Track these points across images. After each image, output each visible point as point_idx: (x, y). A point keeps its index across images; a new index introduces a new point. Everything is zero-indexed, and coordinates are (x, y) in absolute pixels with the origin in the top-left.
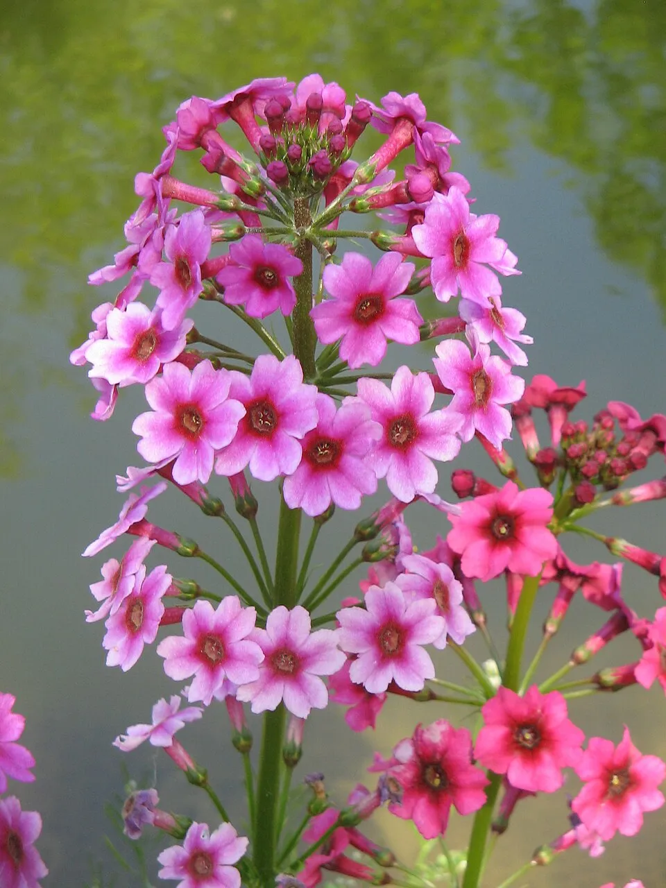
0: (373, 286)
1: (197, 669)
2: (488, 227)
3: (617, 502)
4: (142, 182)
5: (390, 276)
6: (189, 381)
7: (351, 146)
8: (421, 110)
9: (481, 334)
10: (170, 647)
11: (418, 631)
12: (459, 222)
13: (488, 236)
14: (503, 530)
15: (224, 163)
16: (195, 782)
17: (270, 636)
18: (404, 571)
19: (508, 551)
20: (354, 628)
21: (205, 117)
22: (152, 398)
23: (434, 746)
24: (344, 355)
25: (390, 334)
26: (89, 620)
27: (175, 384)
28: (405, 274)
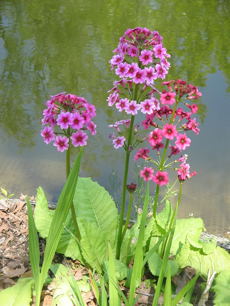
0: (147, 54)
1: (120, 108)
2: (164, 49)
3: (188, 98)
4: (121, 38)
5: (150, 53)
6: (123, 65)
7: (148, 37)
8: (158, 34)
9: (162, 64)
10: (117, 104)
11: (151, 106)
12: (160, 48)
13: (164, 51)
14: (168, 98)
15: (131, 37)
16: (120, 133)
17: (131, 104)
18: (151, 99)
19: (168, 101)
20: (142, 104)
21: (130, 31)
22: (118, 66)
23: (156, 132)
24: (143, 63)
25: (149, 61)
26: (107, 101)
27: (121, 65)
28: (152, 53)
